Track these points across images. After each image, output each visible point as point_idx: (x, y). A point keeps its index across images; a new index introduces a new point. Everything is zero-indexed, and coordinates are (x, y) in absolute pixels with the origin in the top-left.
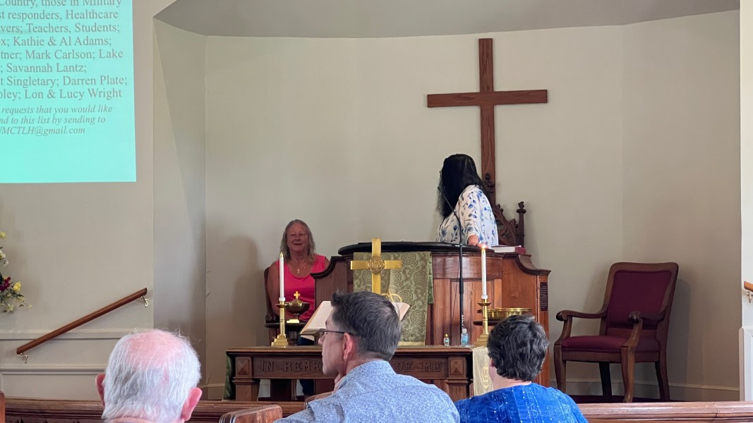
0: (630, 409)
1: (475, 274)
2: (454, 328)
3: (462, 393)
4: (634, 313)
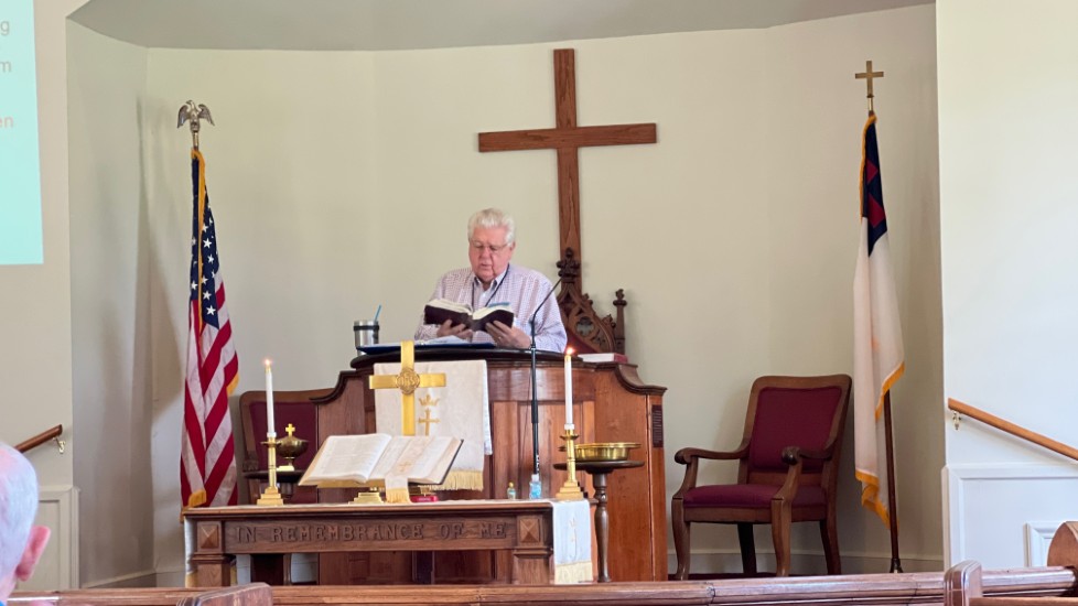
1: (554, 393)
3: (538, 570)
4: (788, 448)
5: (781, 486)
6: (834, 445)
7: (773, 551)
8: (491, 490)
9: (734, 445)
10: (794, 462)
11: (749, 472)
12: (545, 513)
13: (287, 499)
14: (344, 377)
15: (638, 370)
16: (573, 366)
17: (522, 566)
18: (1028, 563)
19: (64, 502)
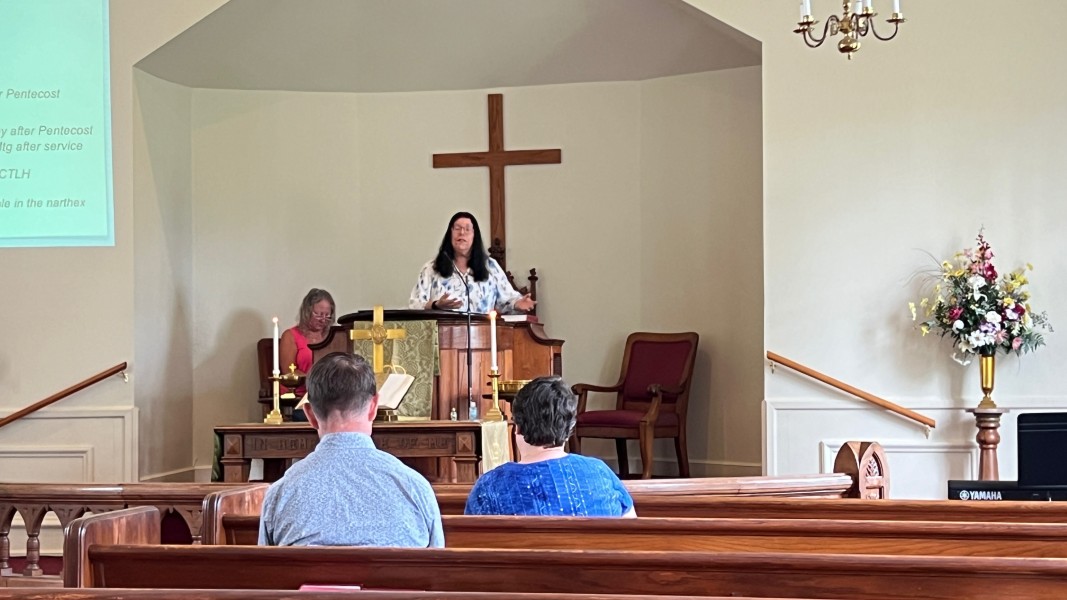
0: (649, 486)
1: (484, 344)
2: (462, 402)
3: (470, 472)
4: (652, 386)
5: (646, 412)
6: (684, 385)
7: (640, 458)
8: (436, 414)
9: (614, 383)
10: (656, 395)
11: (624, 401)
12: (477, 431)
13: (286, 418)
14: (334, 330)
15: (544, 327)
16: (497, 324)
17: (459, 469)
18: (821, 470)
19: (128, 417)
